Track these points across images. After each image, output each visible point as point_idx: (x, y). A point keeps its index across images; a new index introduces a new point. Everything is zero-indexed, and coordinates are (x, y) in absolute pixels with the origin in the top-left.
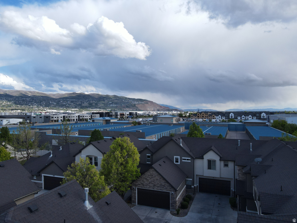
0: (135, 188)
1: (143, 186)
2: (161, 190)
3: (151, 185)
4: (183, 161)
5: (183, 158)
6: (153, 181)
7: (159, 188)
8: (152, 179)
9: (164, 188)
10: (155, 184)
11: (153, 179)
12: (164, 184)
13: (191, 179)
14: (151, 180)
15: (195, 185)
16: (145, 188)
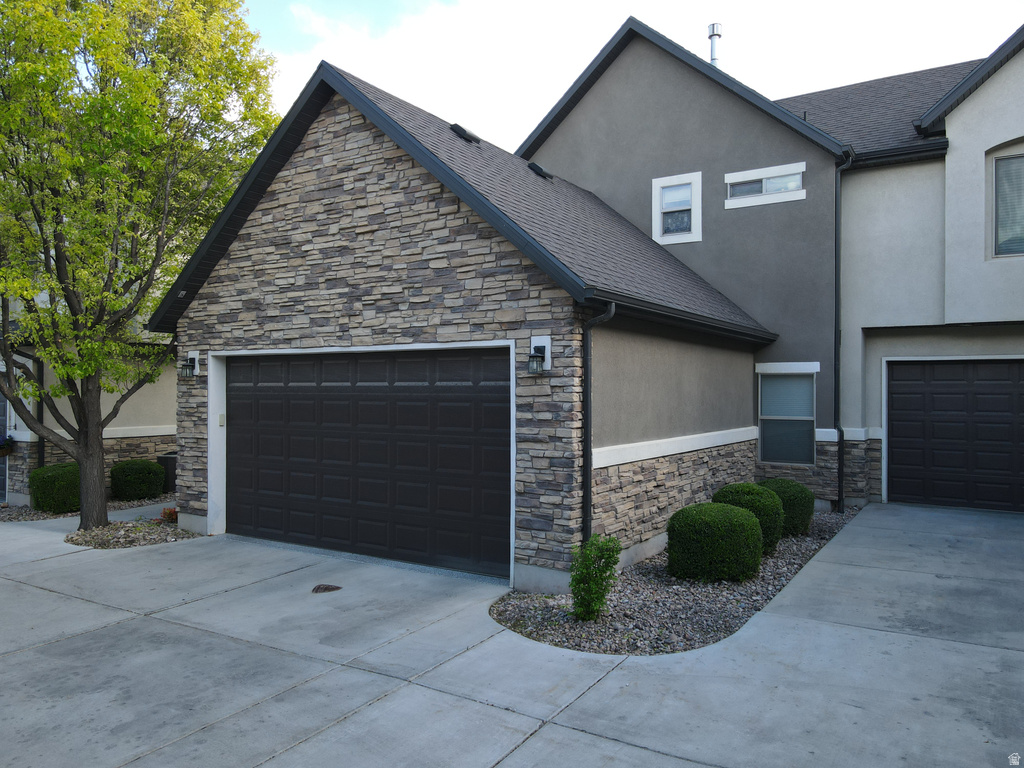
0: (203, 363)
1: (262, 321)
2: (415, 334)
3: (325, 297)
4: (731, 204)
5: (731, 178)
6: (343, 250)
7: (394, 320)
8: (334, 229)
9: (451, 300)
10: (361, 274)
11: (345, 222)
12: (452, 254)
13: (814, 367)
14: (320, 243)
15: (854, 433)
16: (276, 343)
